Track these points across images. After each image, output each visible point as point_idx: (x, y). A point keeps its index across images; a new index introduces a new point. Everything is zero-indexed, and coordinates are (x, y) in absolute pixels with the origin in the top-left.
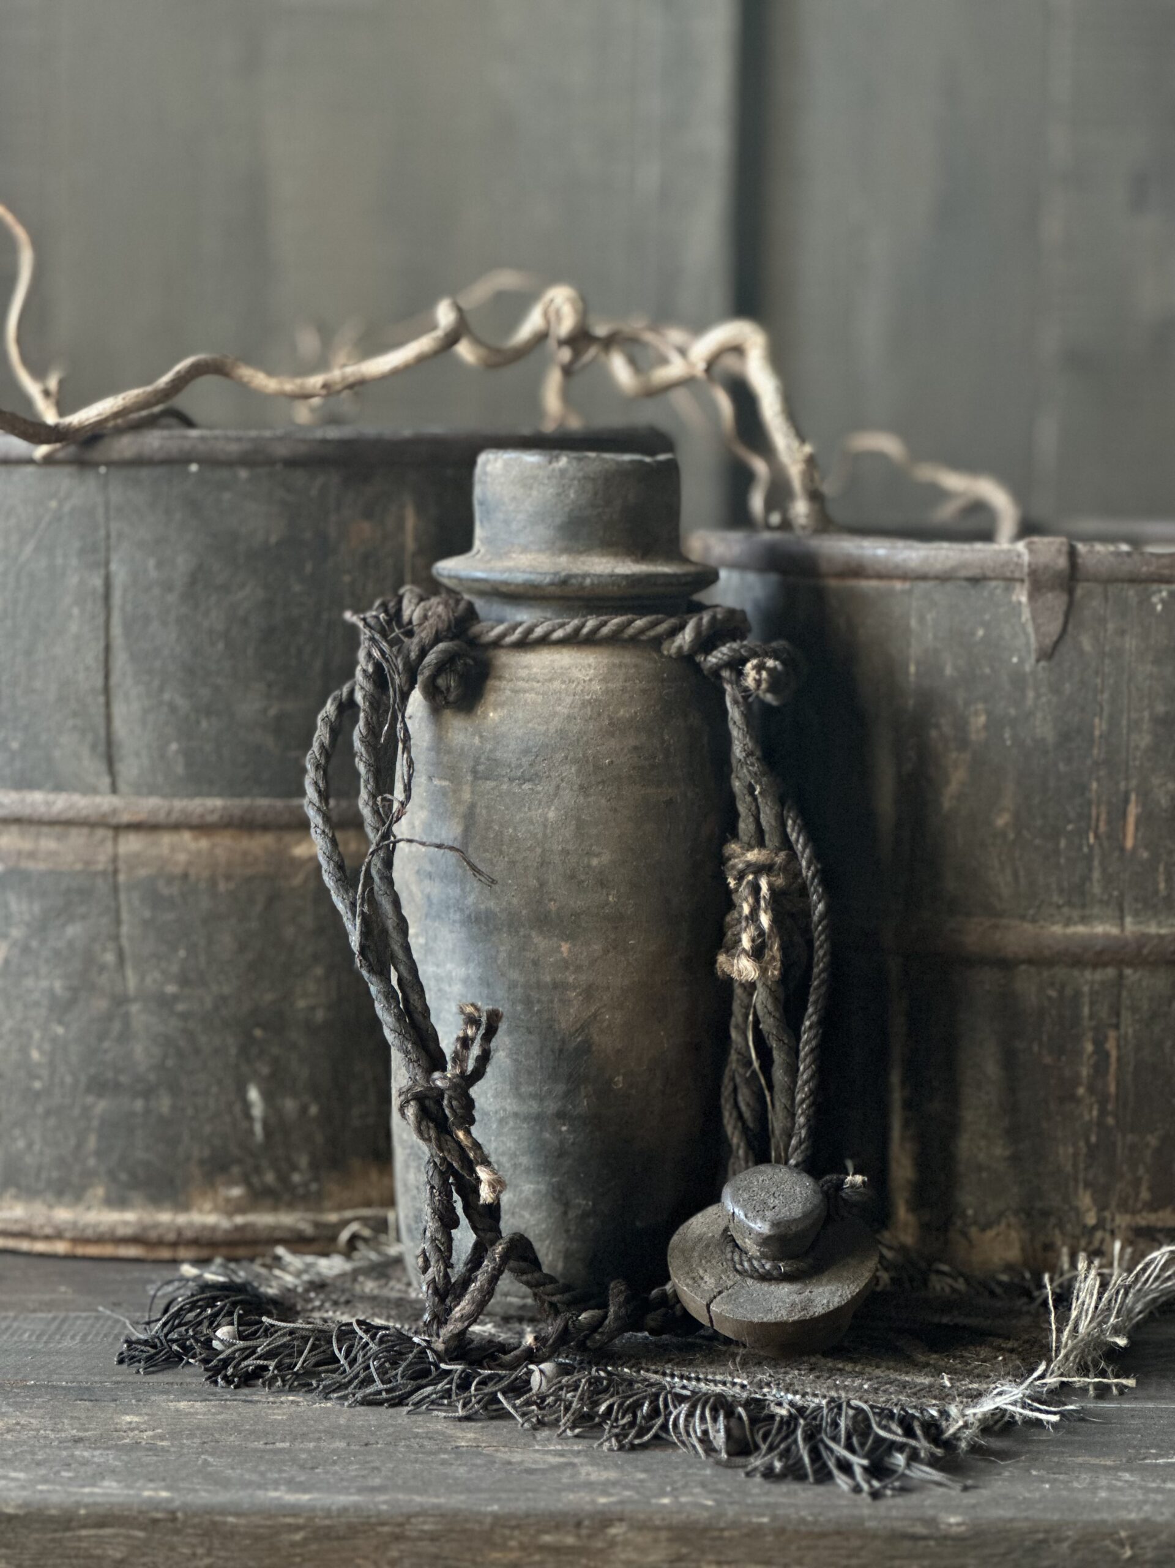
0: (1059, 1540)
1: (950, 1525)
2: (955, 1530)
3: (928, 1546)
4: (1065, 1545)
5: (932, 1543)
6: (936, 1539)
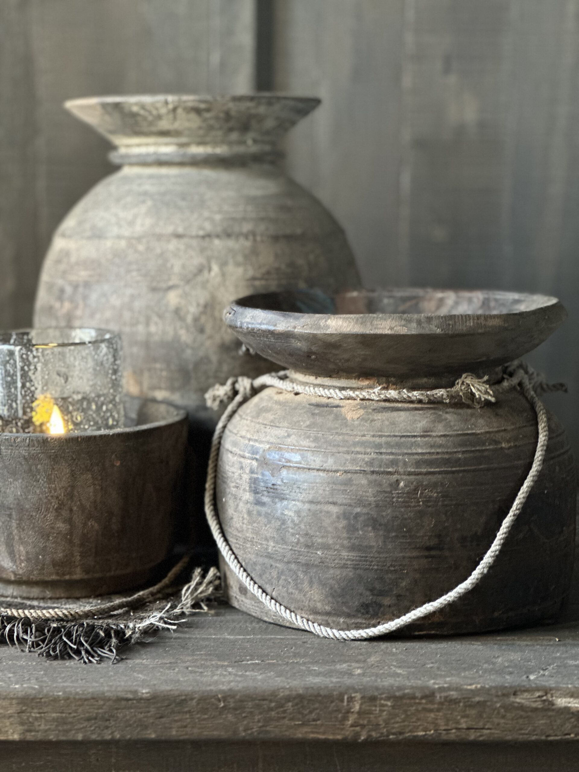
0: (192, 699)
1: (143, 693)
2: (145, 696)
3: (133, 703)
4: (194, 701)
5: (135, 702)
6: (136, 700)
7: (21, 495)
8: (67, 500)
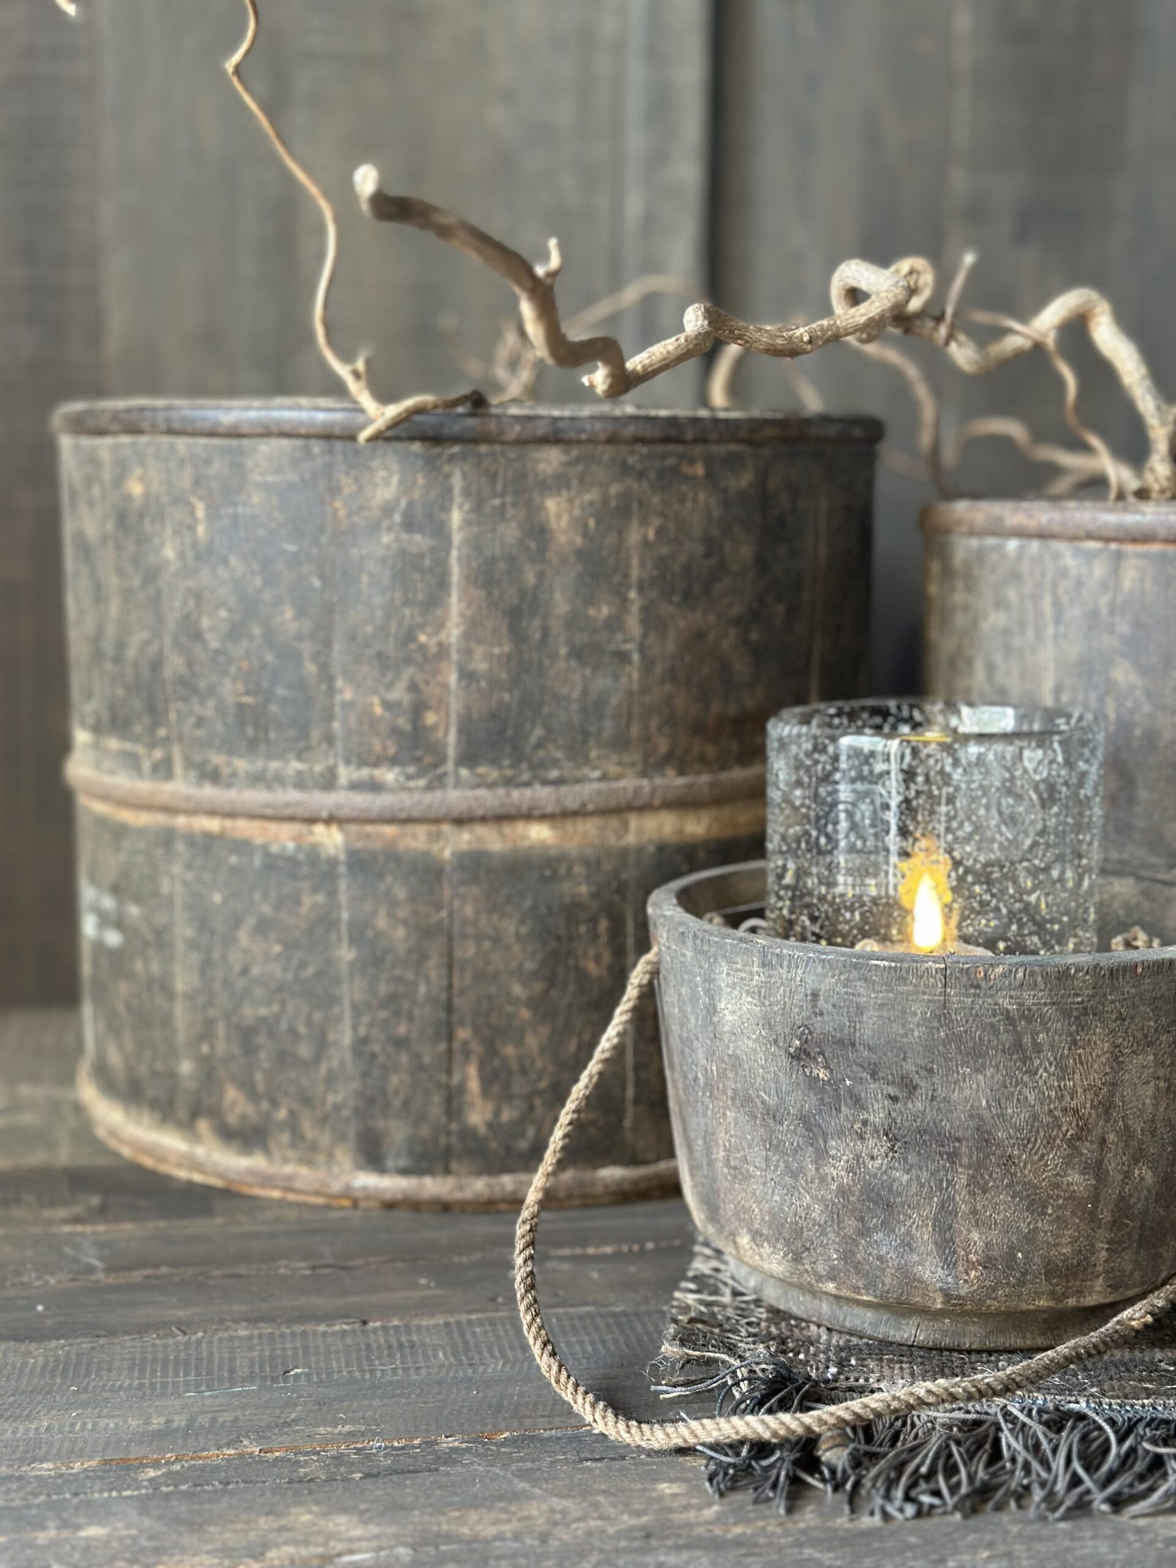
7: (989, 1106)
8: (1099, 1116)
